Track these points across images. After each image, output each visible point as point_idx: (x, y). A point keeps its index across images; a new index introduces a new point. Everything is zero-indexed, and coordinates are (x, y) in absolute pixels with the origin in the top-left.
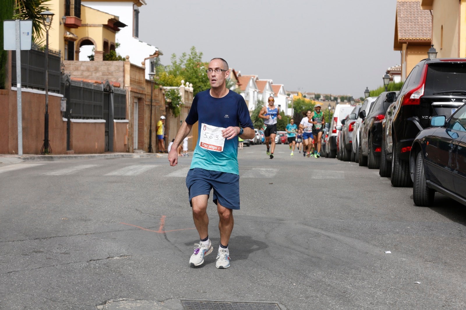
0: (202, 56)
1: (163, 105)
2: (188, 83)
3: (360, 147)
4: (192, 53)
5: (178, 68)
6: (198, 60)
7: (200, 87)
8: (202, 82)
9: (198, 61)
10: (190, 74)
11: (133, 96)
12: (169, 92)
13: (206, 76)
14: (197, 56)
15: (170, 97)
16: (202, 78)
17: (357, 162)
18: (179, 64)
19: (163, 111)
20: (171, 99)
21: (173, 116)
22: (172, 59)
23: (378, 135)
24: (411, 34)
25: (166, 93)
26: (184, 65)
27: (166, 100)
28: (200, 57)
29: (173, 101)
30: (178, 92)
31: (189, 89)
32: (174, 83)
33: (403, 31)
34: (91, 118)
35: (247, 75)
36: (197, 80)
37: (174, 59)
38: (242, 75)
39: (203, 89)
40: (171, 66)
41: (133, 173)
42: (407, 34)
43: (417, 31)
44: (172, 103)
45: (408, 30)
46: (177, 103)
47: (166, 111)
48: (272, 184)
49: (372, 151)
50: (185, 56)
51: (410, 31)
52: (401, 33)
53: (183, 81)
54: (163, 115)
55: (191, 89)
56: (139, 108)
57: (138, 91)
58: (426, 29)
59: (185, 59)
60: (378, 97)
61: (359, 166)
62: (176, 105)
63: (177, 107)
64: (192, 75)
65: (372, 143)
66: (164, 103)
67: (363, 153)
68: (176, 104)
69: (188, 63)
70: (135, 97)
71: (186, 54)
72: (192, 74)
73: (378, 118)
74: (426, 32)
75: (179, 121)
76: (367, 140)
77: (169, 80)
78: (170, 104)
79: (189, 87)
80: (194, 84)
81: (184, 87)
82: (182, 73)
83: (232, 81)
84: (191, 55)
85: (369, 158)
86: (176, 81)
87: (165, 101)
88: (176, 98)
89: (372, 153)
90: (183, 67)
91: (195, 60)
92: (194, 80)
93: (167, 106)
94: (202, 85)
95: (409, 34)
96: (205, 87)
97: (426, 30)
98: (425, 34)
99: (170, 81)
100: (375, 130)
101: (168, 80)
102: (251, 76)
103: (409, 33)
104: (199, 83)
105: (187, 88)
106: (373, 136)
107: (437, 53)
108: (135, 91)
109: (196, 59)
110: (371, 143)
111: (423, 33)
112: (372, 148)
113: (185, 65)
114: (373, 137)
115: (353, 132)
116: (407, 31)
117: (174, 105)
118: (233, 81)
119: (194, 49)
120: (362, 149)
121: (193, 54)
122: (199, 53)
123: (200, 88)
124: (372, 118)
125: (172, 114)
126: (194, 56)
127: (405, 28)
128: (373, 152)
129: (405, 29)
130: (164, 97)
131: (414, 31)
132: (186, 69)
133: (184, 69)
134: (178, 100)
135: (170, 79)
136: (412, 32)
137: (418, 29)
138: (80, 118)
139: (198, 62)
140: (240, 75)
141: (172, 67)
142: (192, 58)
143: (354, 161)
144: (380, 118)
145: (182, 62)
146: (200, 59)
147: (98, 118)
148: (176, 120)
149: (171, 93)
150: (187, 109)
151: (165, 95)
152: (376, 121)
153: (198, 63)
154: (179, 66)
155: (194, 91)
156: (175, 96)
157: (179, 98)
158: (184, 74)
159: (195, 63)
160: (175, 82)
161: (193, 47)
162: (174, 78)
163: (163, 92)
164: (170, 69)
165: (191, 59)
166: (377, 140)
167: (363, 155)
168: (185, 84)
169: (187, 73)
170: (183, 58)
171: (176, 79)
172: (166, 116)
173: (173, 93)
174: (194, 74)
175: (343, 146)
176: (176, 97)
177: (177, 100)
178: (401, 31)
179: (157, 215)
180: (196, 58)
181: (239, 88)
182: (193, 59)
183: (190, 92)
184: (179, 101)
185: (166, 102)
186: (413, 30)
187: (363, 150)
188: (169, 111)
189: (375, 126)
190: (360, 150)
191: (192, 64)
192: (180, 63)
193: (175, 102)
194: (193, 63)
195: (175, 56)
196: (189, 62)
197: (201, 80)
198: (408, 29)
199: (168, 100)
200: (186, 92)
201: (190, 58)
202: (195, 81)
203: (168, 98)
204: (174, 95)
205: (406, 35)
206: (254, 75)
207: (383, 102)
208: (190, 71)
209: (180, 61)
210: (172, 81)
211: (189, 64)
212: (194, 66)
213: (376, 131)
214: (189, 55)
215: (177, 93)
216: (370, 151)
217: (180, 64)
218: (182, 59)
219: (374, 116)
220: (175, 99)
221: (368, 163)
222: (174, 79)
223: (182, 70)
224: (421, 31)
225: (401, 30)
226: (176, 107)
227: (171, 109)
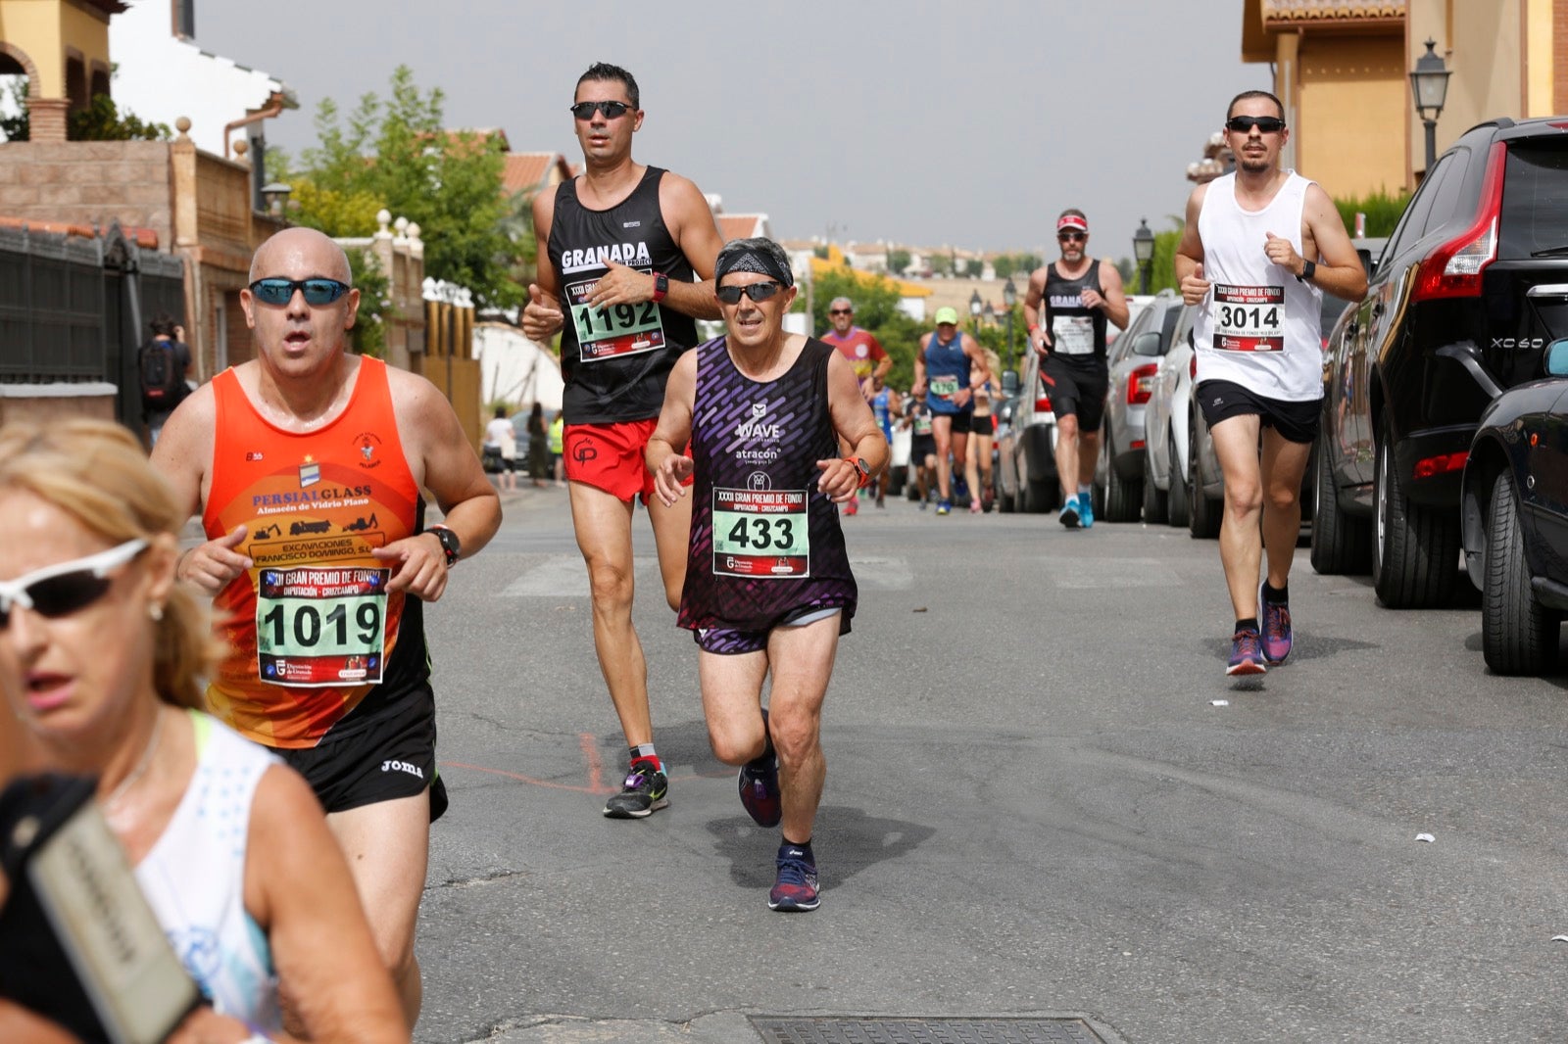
0: (441, 107)
2: (401, 222)
4: (398, 96)
5: (348, 159)
6: (429, 122)
7: (442, 235)
8: (451, 212)
9: (430, 127)
10: (400, 185)
11: (210, 284)
13: (463, 187)
14: (420, 104)
16: (450, 201)
18: (351, 141)
22: (322, 122)
26: (371, 146)
28: (434, 111)
30: (374, 262)
31: (408, 248)
32: (344, 222)
34: (64, 379)
36: (430, 209)
37: (330, 122)
39: (456, 244)
40: (320, 152)
46: (373, 306)
50: (372, 107)
53: (384, 216)
55: (416, 247)
56: (229, 332)
57: (226, 264)
59: (372, 122)
63: (373, 323)
64: (405, 186)
68: (368, 312)
69: (386, 135)
70: (219, 288)
71: (376, 102)
72: (407, 181)
77: (323, 211)
79: (406, 236)
80: (421, 220)
81: (391, 241)
82: (367, 180)
84: (395, 101)
86: (351, 213)
88: (369, 287)
90: (369, 152)
91: (416, 125)
94: (450, 228)
96: (459, 235)
104: (439, 220)
105: (400, 242)
108: (218, 261)
109: (417, 119)
113: (378, 143)
115: (1148, 406)
119: (405, 79)
121: (405, 97)
122: (429, 94)
123: (443, 240)
126: (408, 109)
132: (380, 162)
133: (374, 163)
134: (375, 292)
135: (323, 206)
138: (24, 379)
139: (428, 132)
141: (322, 156)
142: (400, 116)
145: (362, 132)
146: (437, 118)
147: (88, 379)
150: (402, 329)
153: (430, 136)
154: (349, 150)
155: (426, 250)
156: (364, 277)
157: (377, 283)
159: (416, 137)
160: (344, 217)
161: (403, 67)
162: (339, 203)
164: (312, 163)
165: (400, 121)
168: (391, 225)
169: (387, 178)
170: (366, 118)
171: (348, 207)
174: (414, 183)
176: (367, 280)
177: (373, 295)
179: (561, 733)
180: (415, 115)
182: (406, 121)
183: (414, 260)
184: (380, 299)
192: (354, 137)
195: (331, 111)
196: (392, 134)
197: (444, 206)
200: (399, 257)
201: (393, 116)
204: (361, 273)
208: (395, 171)
209: (354, 129)
210: (335, 214)
211: (393, 142)
212: (410, 149)
214: (390, 104)
215: (372, 267)
217: (357, 143)
218: (361, 123)
222: (341, 207)
223: (365, 168)
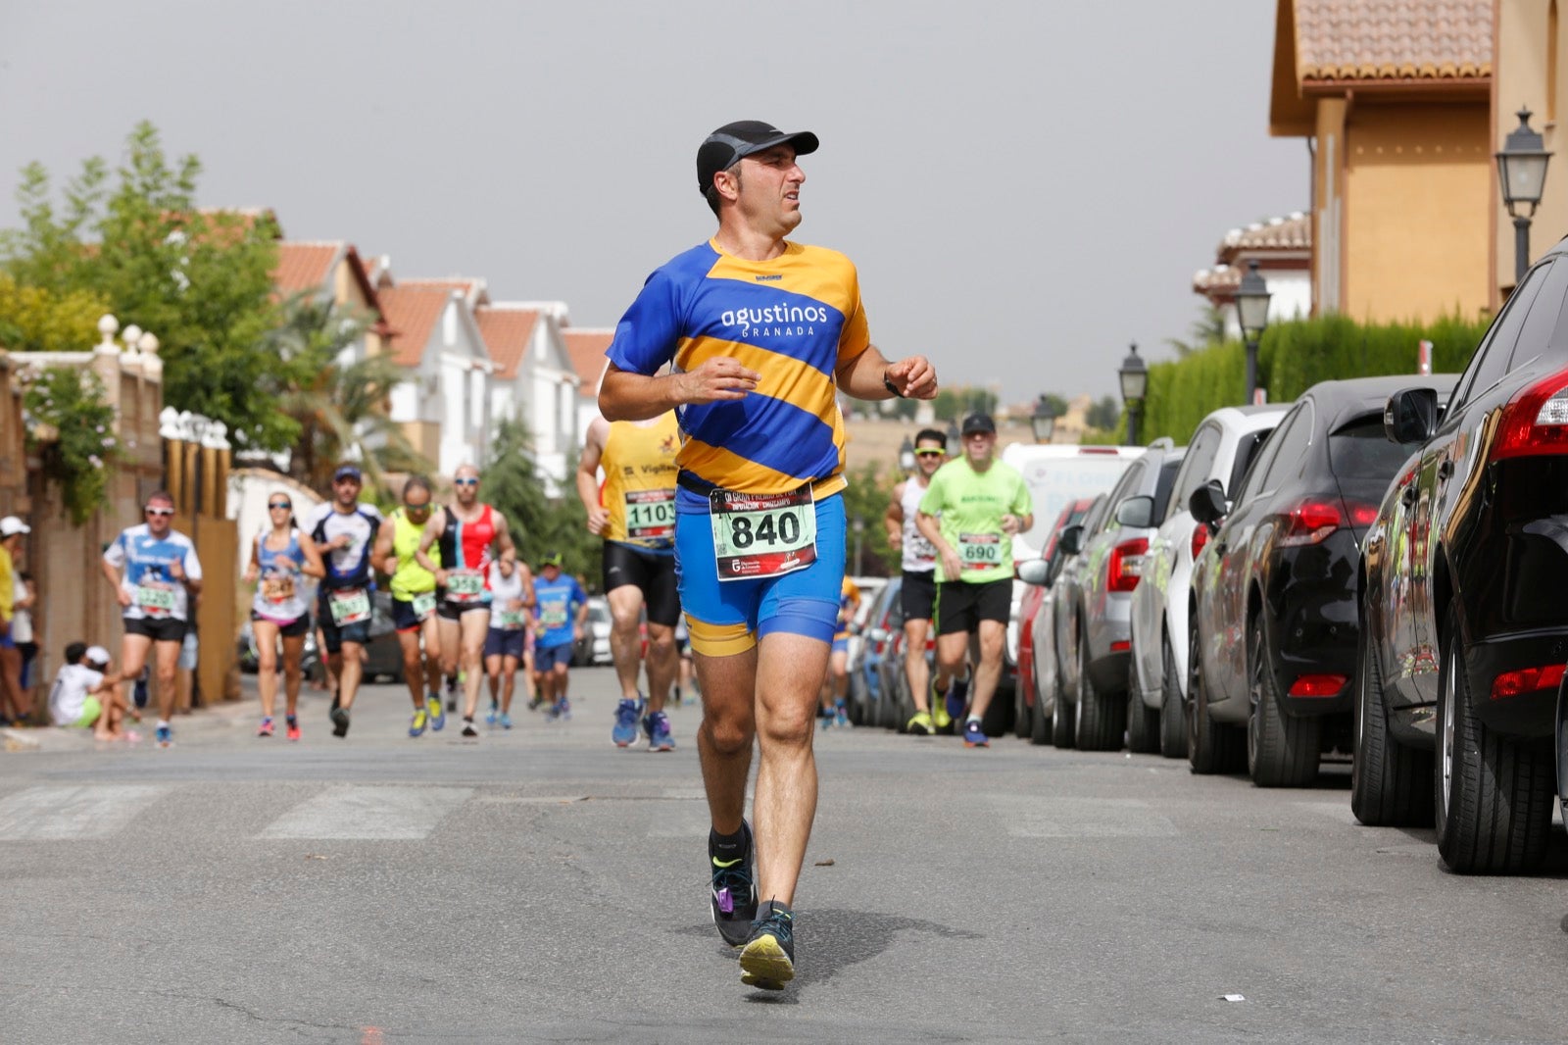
0: (195, 179)
1: (13, 458)
2: (132, 332)
3: (1197, 672)
4: (137, 162)
5: (61, 245)
6: (176, 199)
7: (188, 351)
8: (202, 322)
9: (177, 205)
10: (133, 282)
12: (43, 383)
13: (219, 288)
14: (165, 175)
15: (52, 414)
16: (201, 305)
17: (1176, 752)
18: (66, 222)
19: (14, 490)
20: (59, 421)
21: (62, 515)
22: (26, 194)
23: (1304, 613)
24: (1367, 42)
25: (28, 389)
26: (93, 229)
27: (31, 427)
28: (185, 185)
29: (67, 437)
30: (94, 386)
31: (141, 367)
32: (52, 330)
33: (1327, 28)
35: (427, 281)
36: (173, 315)
37: (38, 194)
38: (400, 280)
39: (209, 363)
40: (23, 235)
41: (80, 827)
42: (1347, 42)
43: (1405, 28)
44: (64, 448)
45: (1354, 21)
46: (92, 445)
47: (31, 492)
48: (830, 864)
49: (1271, 692)
50: (100, 175)
51: (1365, 29)
52: (1312, 39)
53: (108, 323)
54: (17, 514)
55: (152, 366)
58: (1452, 16)
59: (97, 196)
60: (1290, 406)
61: (1189, 773)
62: (87, 458)
63: (91, 468)
64: (141, 283)
65: (1276, 654)
66: (21, 444)
67: (1218, 707)
68: (84, 454)
69: (116, 215)
71: (103, 168)
72: (144, 277)
73: (1300, 519)
74: (1453, 31)
75: (96, 544)
76: (1239, 634)
77: (25, 316)
78: (50, 453)
79: (139, 351)
80: (161, 331)
81: (117, 358)
82: (87, 276)
83: (347, 313)
84: (131, 169)
85: (1257, 733)
86: (63, 319)
87: (23, 436)
88: (83, 419)
89: (1272, 705)
90: (89, 237)
91: (159, 202)
92: (156, 311)
93: (34, 463)
94: (201, 341)
95: (1356, 47)
96: (214, 351)
97: (1452, 20)
98: (1445, 42)
99: (29, 320)
100: (1288, 586)
101: (17, 312)
102: (447, 285)
103: (1360, 40)
104: (186, 330)
105: (130, 359)
106: (1275, 614)
107: (1547, 157)
109: (160, 194)
110: (1268, 649)
111: (1438, 39)
112: (1271, 680)
113: (102, 226)
114: (1279, 617)
115: (1136, 593)
116: (1346, 28)
117: (75, 459)
118: (353, 317)
119: (148, 140)
120: (1205, 686)
121: (146, 165)
122: (180, 162)
123: (191, 358)
124: (1267, 520)
125: (58, 505)
126: (149, 180)
127: (1337, 11)
128: (1278, 700)
129: (1334, 18)
130: (17, 414)
131: (1385, 29)
132: (105, 250)
133: (97, 252)
134: (93, 427)
135: (24, 308)
136: (1374, 32)
137: (1411, 16)
139: (173, 212)
140: (386, 282)
141: (26, 241)
142: (138, 189)
143: (1148, 745)
144: (1310, 518)
145: (82, 210)
146: (188, 194)
148: (78, 539)
149: (53, 391)
150: (132, 477)
151: (22, 402)
152: (1293, 534)
153: (176, 217)
154: (63, 233)
155: (166, 370)
156: (78, 406)
157: (98, 415)
158: (99, 281)
159: (157, 218)
160: (53, 324)
161: (146, 124)
162: (46, 305)
163: (13, 382)
164: (10, 249)
165: (137, 196)
166: (1299, 634)
167: (1210, 716)
168: (117, 336)
169: (114, 272)
170: (89, 191)
171: (59, 311)
172: (27, 519)
173: (66, 385)
174: (153, 280)
175: (1074, 670)
176: (82, 411)
177: (90, 430)
178: (1311, 25)
179: (335, 1026)
180: (158, 188)
181: (387, 352)
182: (145, 196)
183: (149, 384)
184: (101, 435)
185: (28, 439)
186: (1378, 23)
187: (1218, 692)
188: (45, 490)
189: (1286, 564)
190: (1194, 691)
191: (137, 225)
192: (70, 216)
193: (80, 442)
194: (145, 219)
195: (40, 179)
196: (124, 213)
197: (193, 313)
198: (1354, 17)
199: (42, 432)
200: (128, 379)
201: (128, 189)
202: (158, 318)
203: (40, 416)
204: (70, 402)
205: (1343, 51)
206: (466, 281)
207: (1328, 437)
208: (129, 263)
209: (71, 204)
210: (40, 321)
211: (125, 223)
212: (150, 233)
213: (1291, 587)
214: (124, 173)
215: (91, 392)
216: (1264, 692)
217: (74, 224)
218: (81, 197)
219: (1279, 512)
220: (78, 423)
221: (1253, 759)
222: (49, 311)
223: (84, 259)
224: (1423, 27)
225: (1315, 22)
226: (83, 468)
227: (57, 483)
